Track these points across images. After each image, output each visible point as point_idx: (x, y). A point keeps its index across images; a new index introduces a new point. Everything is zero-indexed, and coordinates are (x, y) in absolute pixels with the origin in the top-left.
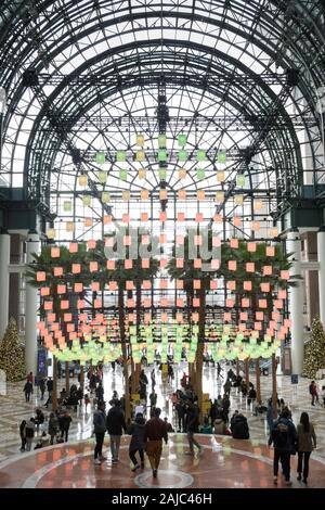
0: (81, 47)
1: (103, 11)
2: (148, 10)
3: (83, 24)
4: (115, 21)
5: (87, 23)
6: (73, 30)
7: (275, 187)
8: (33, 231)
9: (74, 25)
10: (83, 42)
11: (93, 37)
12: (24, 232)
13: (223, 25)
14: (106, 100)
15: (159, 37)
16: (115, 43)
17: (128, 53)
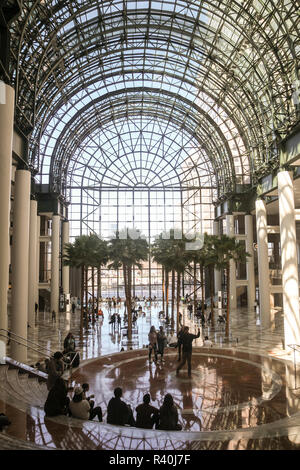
0: (89, 91)
1: (105, 68)
2: (134, 68)
3: (91, 77)
4: (112, 75)
5: (94, 75)
6: (85, 80)
7: (215, 185)
8: (56, 214)
9: (86, 76)
10: (91, 88)
11: (97, 85)
12: (49, 214)
13: (183, 80)
14: (104, 126)
15: (141, 86)
16: (112, 89)
17: (121, 95)
